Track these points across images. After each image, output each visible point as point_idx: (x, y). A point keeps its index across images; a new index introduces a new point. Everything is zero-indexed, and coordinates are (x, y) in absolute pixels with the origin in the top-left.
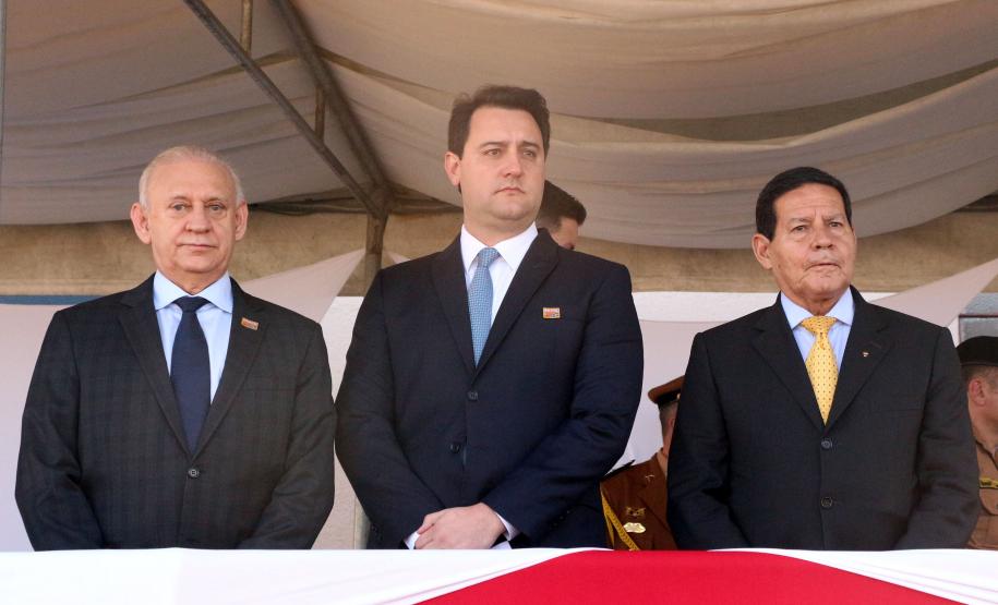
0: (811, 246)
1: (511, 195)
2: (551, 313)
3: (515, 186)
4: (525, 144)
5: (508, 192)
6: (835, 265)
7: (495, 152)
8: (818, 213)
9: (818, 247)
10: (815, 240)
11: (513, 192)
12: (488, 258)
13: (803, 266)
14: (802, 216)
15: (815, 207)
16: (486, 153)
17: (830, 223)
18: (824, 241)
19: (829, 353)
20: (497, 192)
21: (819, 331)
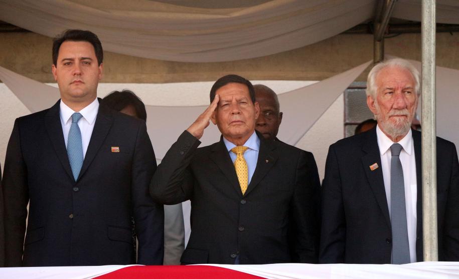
0: (230, 114)
1: (77, 85)
2: (116, 149)
3: (79, 80)
4: (83, 58)
5: (76, 83)
6: (242, 122)
7: (68, 64)
8: (234, 98)
9: (233, 114)
10: (232, 111)
11: (79, 83)
12: (76, 118)
13: (227, 123)
14: (227, 100)
15: (233, 94)
16: (65, 64)
17: (239, 102)
18: (235, 111)
19: (243, 162)
20: (71, 84)
21: (238, 153)
